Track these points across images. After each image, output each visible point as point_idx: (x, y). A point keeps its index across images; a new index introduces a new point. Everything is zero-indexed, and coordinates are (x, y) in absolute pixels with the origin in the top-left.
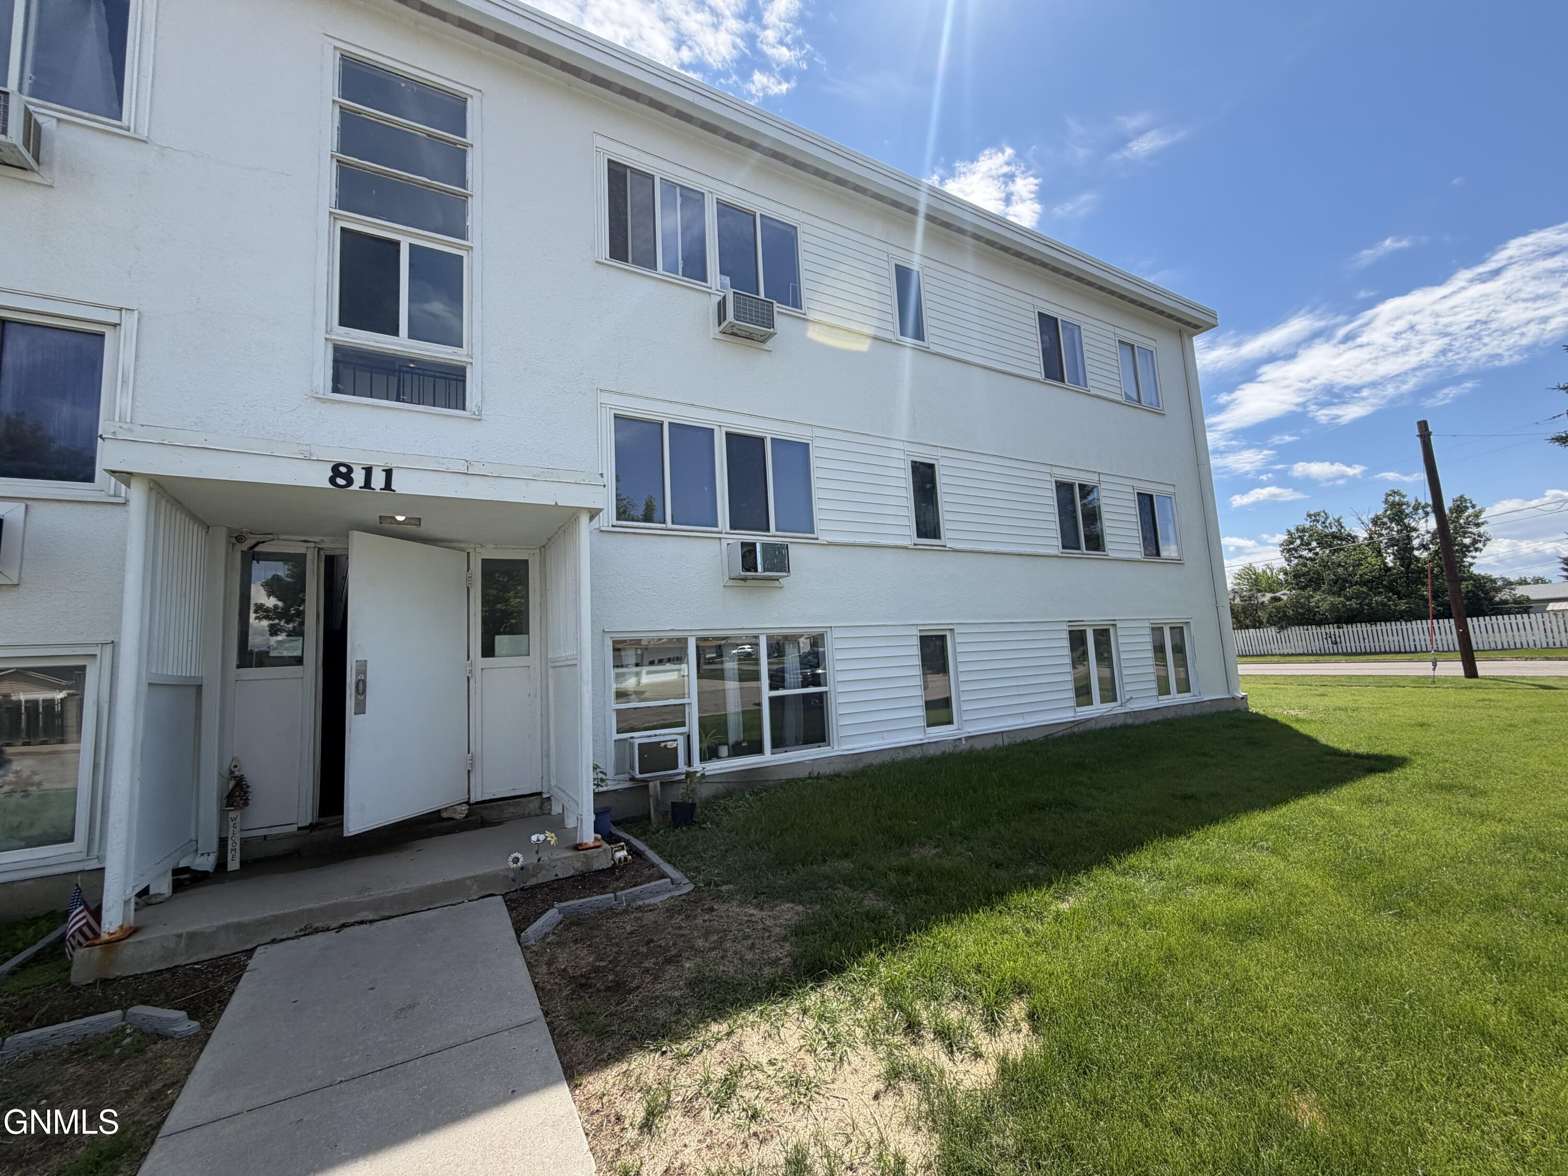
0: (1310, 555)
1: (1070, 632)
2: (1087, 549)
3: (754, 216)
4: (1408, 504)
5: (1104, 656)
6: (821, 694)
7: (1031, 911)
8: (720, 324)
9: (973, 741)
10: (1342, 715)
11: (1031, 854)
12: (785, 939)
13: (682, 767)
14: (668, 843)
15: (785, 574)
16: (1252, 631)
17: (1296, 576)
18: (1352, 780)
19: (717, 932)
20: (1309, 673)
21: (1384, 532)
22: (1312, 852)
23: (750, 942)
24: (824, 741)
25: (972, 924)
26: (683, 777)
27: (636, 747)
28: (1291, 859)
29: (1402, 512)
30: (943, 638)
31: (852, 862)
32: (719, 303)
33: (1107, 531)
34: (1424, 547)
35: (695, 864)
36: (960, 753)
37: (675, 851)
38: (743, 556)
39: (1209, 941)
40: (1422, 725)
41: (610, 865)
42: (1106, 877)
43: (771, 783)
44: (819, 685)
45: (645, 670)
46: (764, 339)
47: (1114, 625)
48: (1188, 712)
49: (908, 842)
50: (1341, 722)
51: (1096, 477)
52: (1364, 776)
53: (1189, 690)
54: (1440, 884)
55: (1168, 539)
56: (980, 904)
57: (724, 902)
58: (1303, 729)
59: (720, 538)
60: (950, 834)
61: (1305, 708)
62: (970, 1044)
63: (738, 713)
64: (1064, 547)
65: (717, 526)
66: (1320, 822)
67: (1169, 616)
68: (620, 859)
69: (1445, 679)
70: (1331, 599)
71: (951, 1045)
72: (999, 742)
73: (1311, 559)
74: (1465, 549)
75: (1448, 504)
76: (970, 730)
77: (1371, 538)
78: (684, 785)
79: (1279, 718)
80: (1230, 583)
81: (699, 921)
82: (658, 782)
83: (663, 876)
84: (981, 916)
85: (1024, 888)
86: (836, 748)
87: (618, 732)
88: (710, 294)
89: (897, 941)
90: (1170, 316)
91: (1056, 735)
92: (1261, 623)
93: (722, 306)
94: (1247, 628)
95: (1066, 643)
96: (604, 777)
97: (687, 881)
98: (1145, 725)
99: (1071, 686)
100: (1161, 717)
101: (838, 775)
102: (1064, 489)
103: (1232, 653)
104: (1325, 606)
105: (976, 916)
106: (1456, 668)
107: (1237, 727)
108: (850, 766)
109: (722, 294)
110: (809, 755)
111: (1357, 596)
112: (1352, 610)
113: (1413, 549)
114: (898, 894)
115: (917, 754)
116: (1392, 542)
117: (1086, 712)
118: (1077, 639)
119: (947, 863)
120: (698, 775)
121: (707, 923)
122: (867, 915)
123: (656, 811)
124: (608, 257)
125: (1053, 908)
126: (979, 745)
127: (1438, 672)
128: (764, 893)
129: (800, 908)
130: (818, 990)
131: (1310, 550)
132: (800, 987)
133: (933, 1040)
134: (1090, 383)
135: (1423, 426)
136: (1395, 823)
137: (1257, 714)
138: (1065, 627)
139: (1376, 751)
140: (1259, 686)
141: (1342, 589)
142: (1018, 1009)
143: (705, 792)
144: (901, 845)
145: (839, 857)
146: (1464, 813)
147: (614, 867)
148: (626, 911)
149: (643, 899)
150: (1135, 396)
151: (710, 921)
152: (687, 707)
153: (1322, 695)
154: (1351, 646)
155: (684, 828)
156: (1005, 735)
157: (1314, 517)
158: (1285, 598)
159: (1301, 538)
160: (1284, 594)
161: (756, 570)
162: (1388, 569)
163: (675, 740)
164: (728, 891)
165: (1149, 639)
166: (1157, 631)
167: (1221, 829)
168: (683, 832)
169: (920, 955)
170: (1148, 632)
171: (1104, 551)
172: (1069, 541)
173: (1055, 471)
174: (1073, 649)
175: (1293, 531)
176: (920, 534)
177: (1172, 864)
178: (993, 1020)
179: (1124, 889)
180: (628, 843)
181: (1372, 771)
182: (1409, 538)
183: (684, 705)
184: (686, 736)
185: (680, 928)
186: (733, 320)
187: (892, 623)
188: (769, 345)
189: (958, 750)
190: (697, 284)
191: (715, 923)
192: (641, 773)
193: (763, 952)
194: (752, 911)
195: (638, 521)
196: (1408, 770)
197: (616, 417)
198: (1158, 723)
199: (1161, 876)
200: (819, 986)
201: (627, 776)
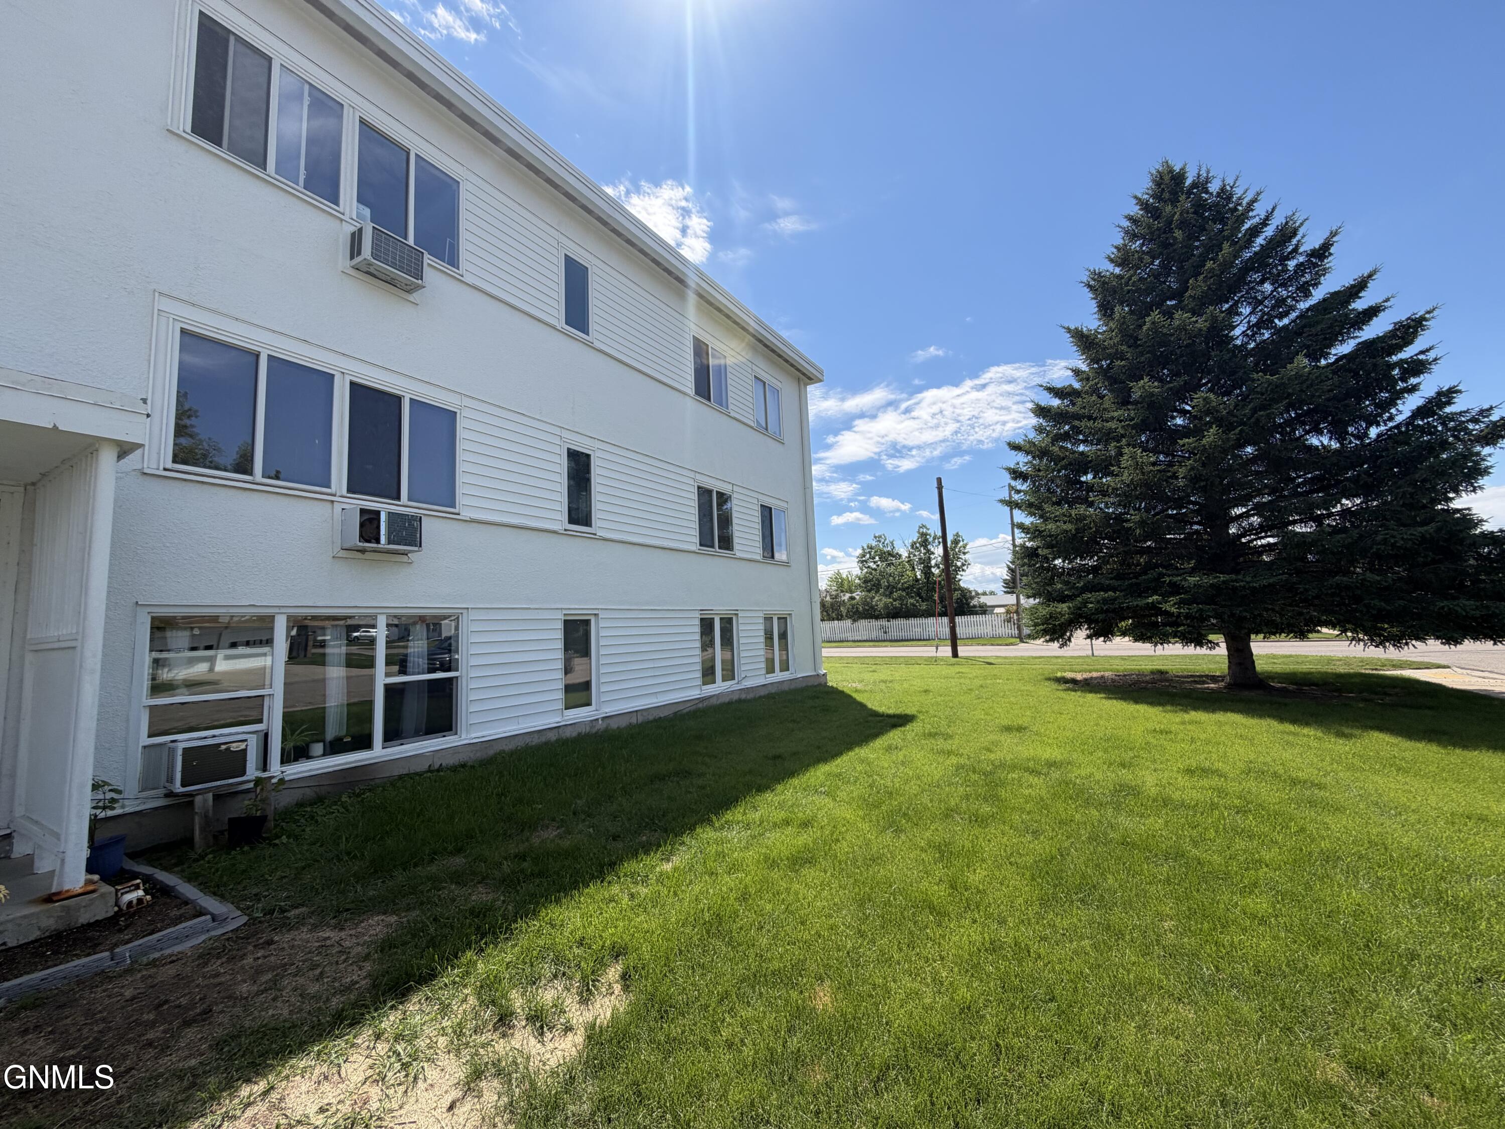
0: (874, 566)
1: (702, 619)
2: (720, 548)
3: (408, 154)
4: (930, 535)
5: (727, 640)
6: (450, 680)
7: (639, 875)
8: (352, 258)
9: (608, 721)
10: (883, 685)
11: (647, 823)
12: (367, 957)
13: (252, 771)
14: (217, 870)
15: (416, 549)
16: (836, 622)
17: (866, 581)
18: (883, 734)
19: (272, 969)
20: (868, 655)
21: (917, 553)
22: (852, 792)
23: (317, 972)
24: (451, 730)
25: (582, 899)
26: (251, 785)
27: (180, 752)
28: (838, 799)
29: (927, 540)
30: (587, 623)
31: (465, 857)
32: (353, 234)
33: (736, 534)
34: (937, 566)
35: (255, 890)
36: (596, 733)
37: (225, 879)
38: (362, 525)
39: (775, 875)
40: (926, 691)
41: (112, 914)
42: (706, 834)
43: (377, 781)
44: (449, 670)
45: (221, 654)
46: (410, 289)
47: (737, 615)
48: (786, 687)
49: (530, 827)
50: (882, 691)
51: (730, 487)
52: (890, 731)
53: (788, 669)
54: (921, 804)
55: (780, 545)
56: (593, 877)
57: (289, 930)
58: (859, 697)
59: (332, 502)
60: (574, 814)
61: (861, 681)
62: (562, 1020)
63: (342, 705)
64: (701, 545)
65: (329, 487)
66: (859, 768)
67: (777, 608)
68: (130, 903)
69: (942, 659)
70: (884, 599)
71: (542, 1027)
72: (634, 721)
73: (875, 570)
74: (958, 569)
75: (950, 538)
76: (607, 710)
77: (909, 557)
78: (252, 795)
79: (845, 690)
80: (823, 585)
81: (249, 960)
82: (211, 794)
83: (201, 913)
84: (592, 889)
85: (635, 855)
86: (463, 737)
87: (149, 736)
88: (342, 220)
89: (501, 932)
90: (792, 365)
91: (685, 711)
92: (842, 616)
93: (356, 239)
94: (833, 620)
95: (697, 629)
96: (115, 796)
97: (239, 913)
98: (755, 700)
99: (699, 667)
100: (767, 692)
101: (463, 766)
102: (704, 493)
103: (818, 640)
104: (881, 605)
105: (586, 891)
106: (946, 651)
107: (818, 698)
108: (479, 754)
109: (359, 226)
110: (431, 746)
111: (900, 598)
112: (895, 608)
113: (931, 567)
114: (509, 883)
115: (553, 736)
116: (921, 561)
117: (710, 690)
118: (706, 625)
119: (566, 843)
120: (274, 781)
121: (260, 961)
122: (472, 912)
123: (202, 830)
124: (189, 129)
125: (658, 869)
126: (614, 724)
127: (939, 654)
128: (347, 910)
129: (393, 919)
130: (401, 1007)
131: (875, 562)
132: (376, 1010)
133: (524, 1027)
134: (731, 406)
135: (939, 480)
136: (903, 763)
137: (832, 687)
138: (698, 615)
139: (898, 712)
140: (837, 665)
141: (891, 593)
142: (613, 973)
143: (285, 800)
144: (522, 831)
145: (451, 854)
146: (941, 752)
147: (118, 915)
148: (129, 971)
149: (161, 950)
150: (764, 426)
151: (265, 957)
152: (266, 700)
153: (874, 671)
154: (894, 634)
155: (246, 848)
156: (639, 714)
157: (878, 538)
158: (857, 597)
159: (870, 553)
160: (858, 595)
161: (378, 541)
162: (917, 580)
163: (246, 740)
164: (295, 917)
165: (762, 627)
166: (768, 619)
167: (795, 781)
168: (243, 853)
169: (524, 941)
170: (762, 621)
171: (732, 550)
172: (705, 541)
173: (698, 477)
174: (703, 634)
175: (865, 547)
176: (572, 521)
177: (757, 815)
178: (588, 990)
179: (720, 842)
180: (147, 879)
181: (895, 726)
182: (929, 558)
183: (263, 696)
184: (262, 734)
185: (218, 975)
186: (370, 258)
187: (537, 606)
188: (415, 297)
189: (594, 731)
190: (326, 205)
191: (272, 958)
192: (183, 785)
193: (335, 980)
194: (327, 935)
195: (226, 470)
196: (914, 724)
197: (183, 331)
198: (764, 697)
199: (748, 826)
200: (401, 1003)
201: (162, 791)
